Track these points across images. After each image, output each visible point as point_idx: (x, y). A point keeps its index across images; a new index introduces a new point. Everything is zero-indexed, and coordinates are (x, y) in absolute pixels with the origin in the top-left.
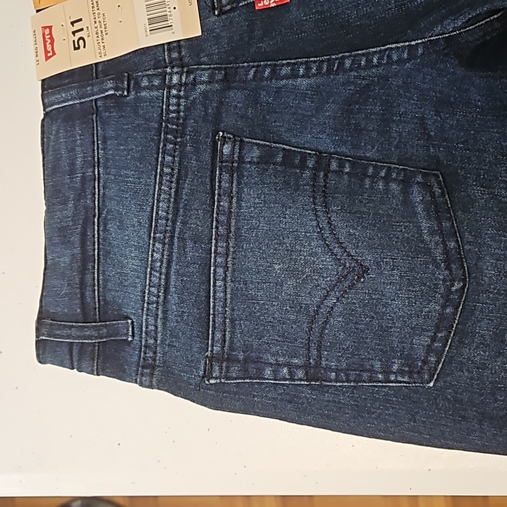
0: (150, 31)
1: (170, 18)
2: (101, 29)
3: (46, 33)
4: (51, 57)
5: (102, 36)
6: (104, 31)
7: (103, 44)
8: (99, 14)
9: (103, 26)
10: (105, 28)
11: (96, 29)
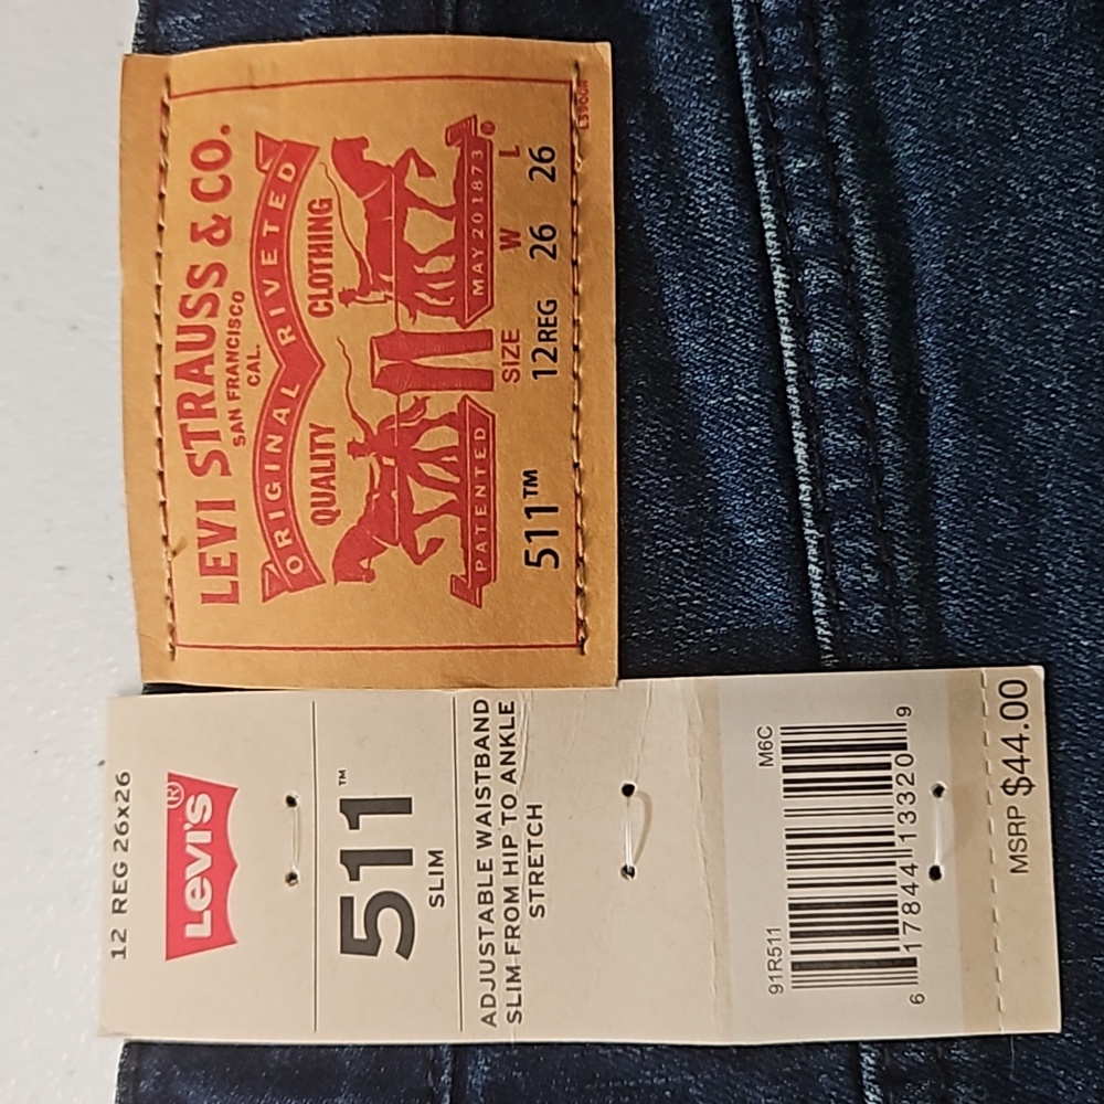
0: (796, 966)
1: (909, 918)
2: (511, 881)
3: (194, 818)
4: (199, 945)
5: (512, 914)
6: (522, 895)
7: (512, 961)
8: (509, 801)
9: (522, 868)
10: (536, 879)
11: (484, 877)
